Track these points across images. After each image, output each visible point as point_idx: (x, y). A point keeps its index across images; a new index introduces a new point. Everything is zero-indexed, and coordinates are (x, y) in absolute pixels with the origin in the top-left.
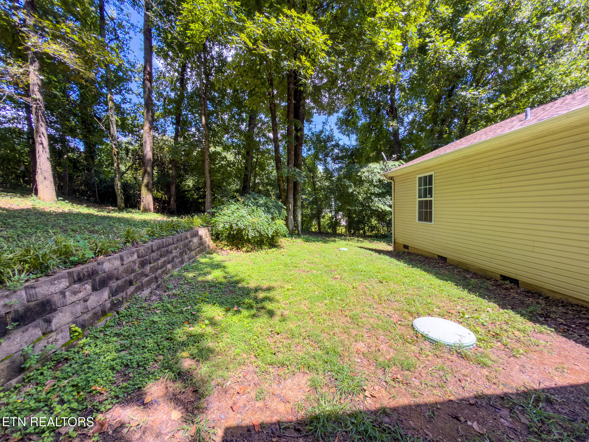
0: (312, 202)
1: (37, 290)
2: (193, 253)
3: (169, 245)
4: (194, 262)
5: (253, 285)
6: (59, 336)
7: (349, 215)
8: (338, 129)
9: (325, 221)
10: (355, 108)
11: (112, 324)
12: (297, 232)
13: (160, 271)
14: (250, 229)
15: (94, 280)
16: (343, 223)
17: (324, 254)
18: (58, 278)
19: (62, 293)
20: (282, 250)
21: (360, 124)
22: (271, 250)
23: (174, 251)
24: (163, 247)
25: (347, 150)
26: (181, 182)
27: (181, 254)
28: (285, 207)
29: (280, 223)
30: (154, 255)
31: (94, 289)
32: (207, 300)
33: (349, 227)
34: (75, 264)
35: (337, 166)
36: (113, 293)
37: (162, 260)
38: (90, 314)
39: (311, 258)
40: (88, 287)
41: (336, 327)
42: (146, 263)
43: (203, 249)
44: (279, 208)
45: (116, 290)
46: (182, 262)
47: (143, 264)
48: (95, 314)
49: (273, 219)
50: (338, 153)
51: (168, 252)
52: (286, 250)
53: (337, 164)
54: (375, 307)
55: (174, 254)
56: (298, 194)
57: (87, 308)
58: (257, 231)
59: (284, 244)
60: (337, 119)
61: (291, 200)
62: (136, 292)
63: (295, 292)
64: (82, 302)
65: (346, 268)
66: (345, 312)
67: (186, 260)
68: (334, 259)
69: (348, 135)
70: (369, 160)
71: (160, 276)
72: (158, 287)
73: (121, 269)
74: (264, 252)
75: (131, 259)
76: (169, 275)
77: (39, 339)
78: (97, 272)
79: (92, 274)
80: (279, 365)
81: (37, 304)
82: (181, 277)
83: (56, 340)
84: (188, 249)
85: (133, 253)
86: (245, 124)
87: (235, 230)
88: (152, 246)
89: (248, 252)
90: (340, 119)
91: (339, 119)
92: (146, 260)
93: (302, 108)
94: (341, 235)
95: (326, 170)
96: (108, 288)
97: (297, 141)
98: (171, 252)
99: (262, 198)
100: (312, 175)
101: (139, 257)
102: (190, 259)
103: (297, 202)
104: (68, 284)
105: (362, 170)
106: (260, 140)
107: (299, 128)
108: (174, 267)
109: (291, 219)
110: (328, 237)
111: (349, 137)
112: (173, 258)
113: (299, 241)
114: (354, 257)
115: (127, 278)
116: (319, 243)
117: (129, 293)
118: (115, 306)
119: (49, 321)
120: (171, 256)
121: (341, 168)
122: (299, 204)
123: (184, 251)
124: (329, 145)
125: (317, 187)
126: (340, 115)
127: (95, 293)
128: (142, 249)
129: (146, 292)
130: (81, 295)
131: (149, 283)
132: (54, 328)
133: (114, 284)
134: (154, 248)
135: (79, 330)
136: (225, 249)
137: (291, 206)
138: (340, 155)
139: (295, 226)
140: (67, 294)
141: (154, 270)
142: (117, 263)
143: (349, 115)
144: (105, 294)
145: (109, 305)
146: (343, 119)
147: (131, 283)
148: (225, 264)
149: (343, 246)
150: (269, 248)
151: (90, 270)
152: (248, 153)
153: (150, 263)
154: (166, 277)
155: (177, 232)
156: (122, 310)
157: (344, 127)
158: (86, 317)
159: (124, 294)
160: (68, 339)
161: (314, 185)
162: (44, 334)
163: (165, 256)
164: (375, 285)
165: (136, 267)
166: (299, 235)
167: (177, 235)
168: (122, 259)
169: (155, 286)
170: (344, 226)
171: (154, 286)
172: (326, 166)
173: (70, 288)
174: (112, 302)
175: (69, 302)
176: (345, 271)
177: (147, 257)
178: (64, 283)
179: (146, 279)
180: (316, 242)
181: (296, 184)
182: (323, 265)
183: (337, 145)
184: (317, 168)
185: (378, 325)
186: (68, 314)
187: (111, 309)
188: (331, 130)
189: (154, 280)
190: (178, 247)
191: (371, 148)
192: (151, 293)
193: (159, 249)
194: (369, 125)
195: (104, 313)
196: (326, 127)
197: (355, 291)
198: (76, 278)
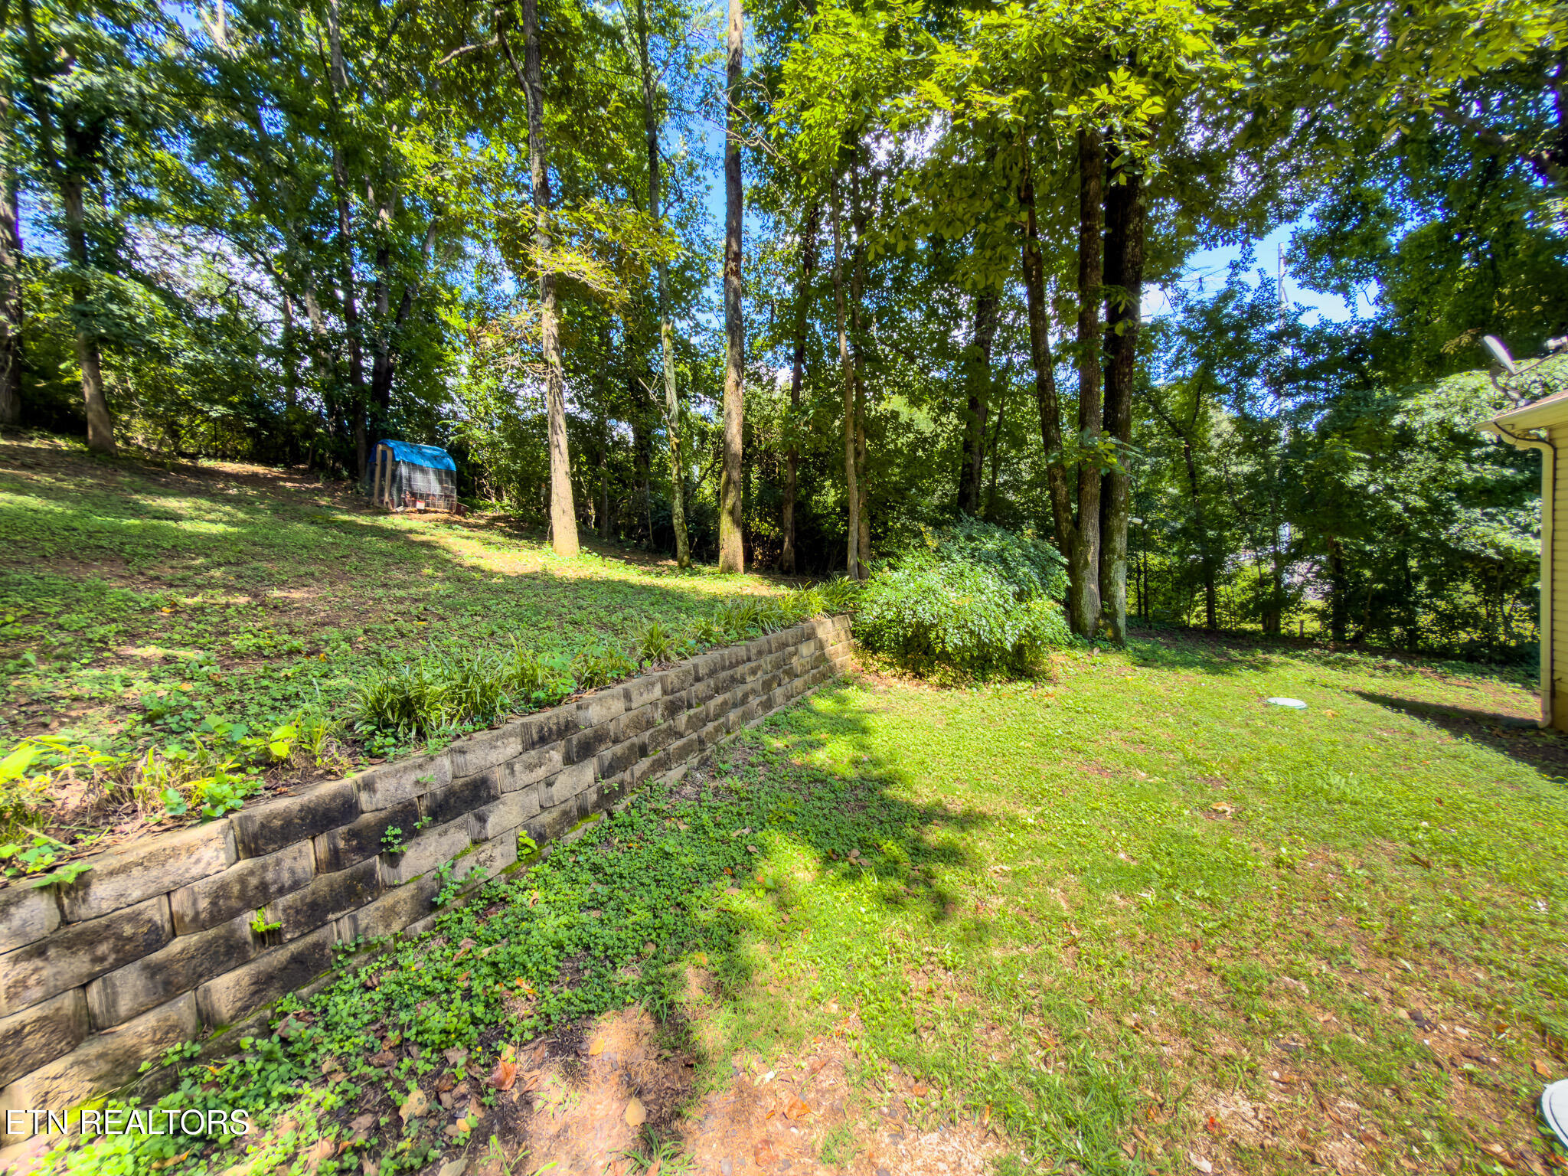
0: (1184, 531)
1: (468, 757)
2: (798, 683)
3: (738, 663)
4: (798, 704)
5: (923, 793)
6: (497, 852)
7: (1337, 572)
8: (1294, 275)
9: (1233, 592)
10: (1374, 184)
11: (595, 840)
12: (1109, 633)
13: (710, 726)
14: (950, 625)
15: (569, 741)
16: (1313, 600)
17: (1195, 715)
18: (504, 736)
19: (510, 765)
20: (1049, 688)
21: (1396, 237)
22: (1012, 687)
23: (749, 679)
24: (724, 668)
25: (1334, 343)
26: (809, 496)
27: (767, 686)
28: (1065, 561)
29: (1046, 611)
30: (700, 688)
31: (568, 760)
32: (792, 818)
33: (1337, 616)
34: (540, 705)
35: (1289, 404)
36: (607, 772)
37: (719, 699)
38: (555, 813)
39: (1142, 723)
40: (556, 756)
41: (1153, 1002)
42: (681, 708)
43: (825, 675)
44: (1044, 565)
45: (610, 766)
46: (768, 705)
47: (673, 709)
48: (565, 813)
49: (1020, 597)
50: (1295, 359)
51: (733, 680)
52: (1060, 689)
53: (1289, 395)
54: (1359, 964)
55: (748, 687)
56: (1117, 514)
57: (551, 798)
58: (972, 632)
59: (1058, 670)
60: (1293, 242)
61: (1092, 534)
62: (654, 772)
63: (1044, 839)
64: (542, 786)
65: (1272, 779)
66: (1213, 951)
67: (780, 699)
68: (1233, 740)
69: (1343, 289)
70: (1439, 366)
71: (712, 737)
72: (704, 763)
73: (624, 719)
74: (988, 690)
75: (648, 697)
76: (732, 736)
77: (465, 853)
78: (576, 726)
79: (567, 729)
80: (918, 1073)
81: (466, 785)
82: (757, 745)
83: (491, 858)
84: (786, 672)
85: (653, 684)
86: (964, 324)
87: (911, 625)
88: (696, 667)
89: (943, 686)
90: (1304, 239)
91: (1301, 240)
92: (681, 700)
93: (1131, 244)
94: (1298, 644)
95: (1244, 422)
96: (595, 760)
97: (1115, 352)
98: (743, 681)
99: (992, 537)
100: (1183, 444)
101: (665, 692)
102: (788, 698)
103: (1111, 540)
104: (520, 748)
105: (1410, 404)
106: (1010, 360)
107: (1121, 309)
108: (746, 717)
109: (1091, 594)
110: (1240, 647)
111: (1347, 295)
112: (746, 696)
113: (1116, 661)
114: (1326, 737)
115: (635, 740)
116: (1190, 672)
117: (637, 774)
118: (606, 800)
119: (482, 819)
120: (739, 691)
121: (1306, 409)
122: (1120, 543)
123: (774, 677)
124: (1254, 335)
125: (1203, 480)
126: (1307, 223)
127: (569, 768)
128: (672, 675)
129: (675, 774)
130: (541, 773)
131: (683, 753)
132: (490, 833)
133: (607, 752)
134: (702, 672)
135: (532, 843)
136: (883, 674)
137: (1092, 555)
138: (1303, 364)
139: (1104, 615)
140: (517, 767)
141: (696, 723)
142: (618, 706)
143: (1344, 217)
144: (588, 771)
145: (594, 797)
146: (1319, 238)
147: (643, 751)
148: (870, 721)
149: (1287, 691)
150: (1010, 681)
151: (562, 721)
152: (973, 403)
153: (690, 706)
154: (725, 740)
155: (764, 630)
156: (619, 810)
157: (1325, 262)
158: (547, 818)
159: (626, 776)
160: (514, 858)
161: (1192, 475)
162: (475, 842)
163: (727, 689)
164: (1387, 871)
165: (658, 716)
166: (1117, 643)
167: (763, 638)
168: (627, 696)
169: (696, 761)
170: (1313, 610)
171: (694, 760)
172: (1241, 410)
173: (524, 757)
174: (600, 790)
175: (520, 784)
176: (1263, 790)
177: (683, 693)
178: (514, 746)
179: (675, 744)
180: (1180, 670)
181: (1109, 483)
182: (1180, 756)
183: (1292, 331)
184: (1205, 418)
185: (1343, 1044)
186: (516, 809)
187: (597, 806)
188: (1266, 284)
189: (696, 746)
190: (759, 667)
191: (1452, 318)
192: (686, 776)
193: (712, 673)
194: (1443, 232)
195: (583, 813)
196: (1243, 276)
197: (1281, 877)
198: (535, 737)
